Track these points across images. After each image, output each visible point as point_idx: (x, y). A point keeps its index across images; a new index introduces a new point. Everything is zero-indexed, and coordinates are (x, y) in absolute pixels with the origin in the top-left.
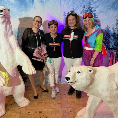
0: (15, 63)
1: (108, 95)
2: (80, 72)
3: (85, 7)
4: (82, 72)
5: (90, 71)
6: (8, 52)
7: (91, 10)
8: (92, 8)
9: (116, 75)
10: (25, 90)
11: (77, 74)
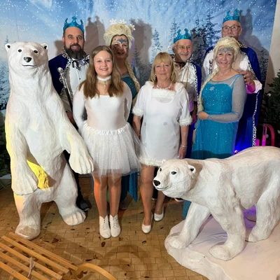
0: (57, 147)
1: (219, 205)
2: (175, 173)
3: (200, 23)
4: (179, 172)
5: (192, 170)
6: (44, 128)
7: (211, 29)
8: (214, 26)
9: (235, 175)
10: (77, 195)
11: (171, 175)
